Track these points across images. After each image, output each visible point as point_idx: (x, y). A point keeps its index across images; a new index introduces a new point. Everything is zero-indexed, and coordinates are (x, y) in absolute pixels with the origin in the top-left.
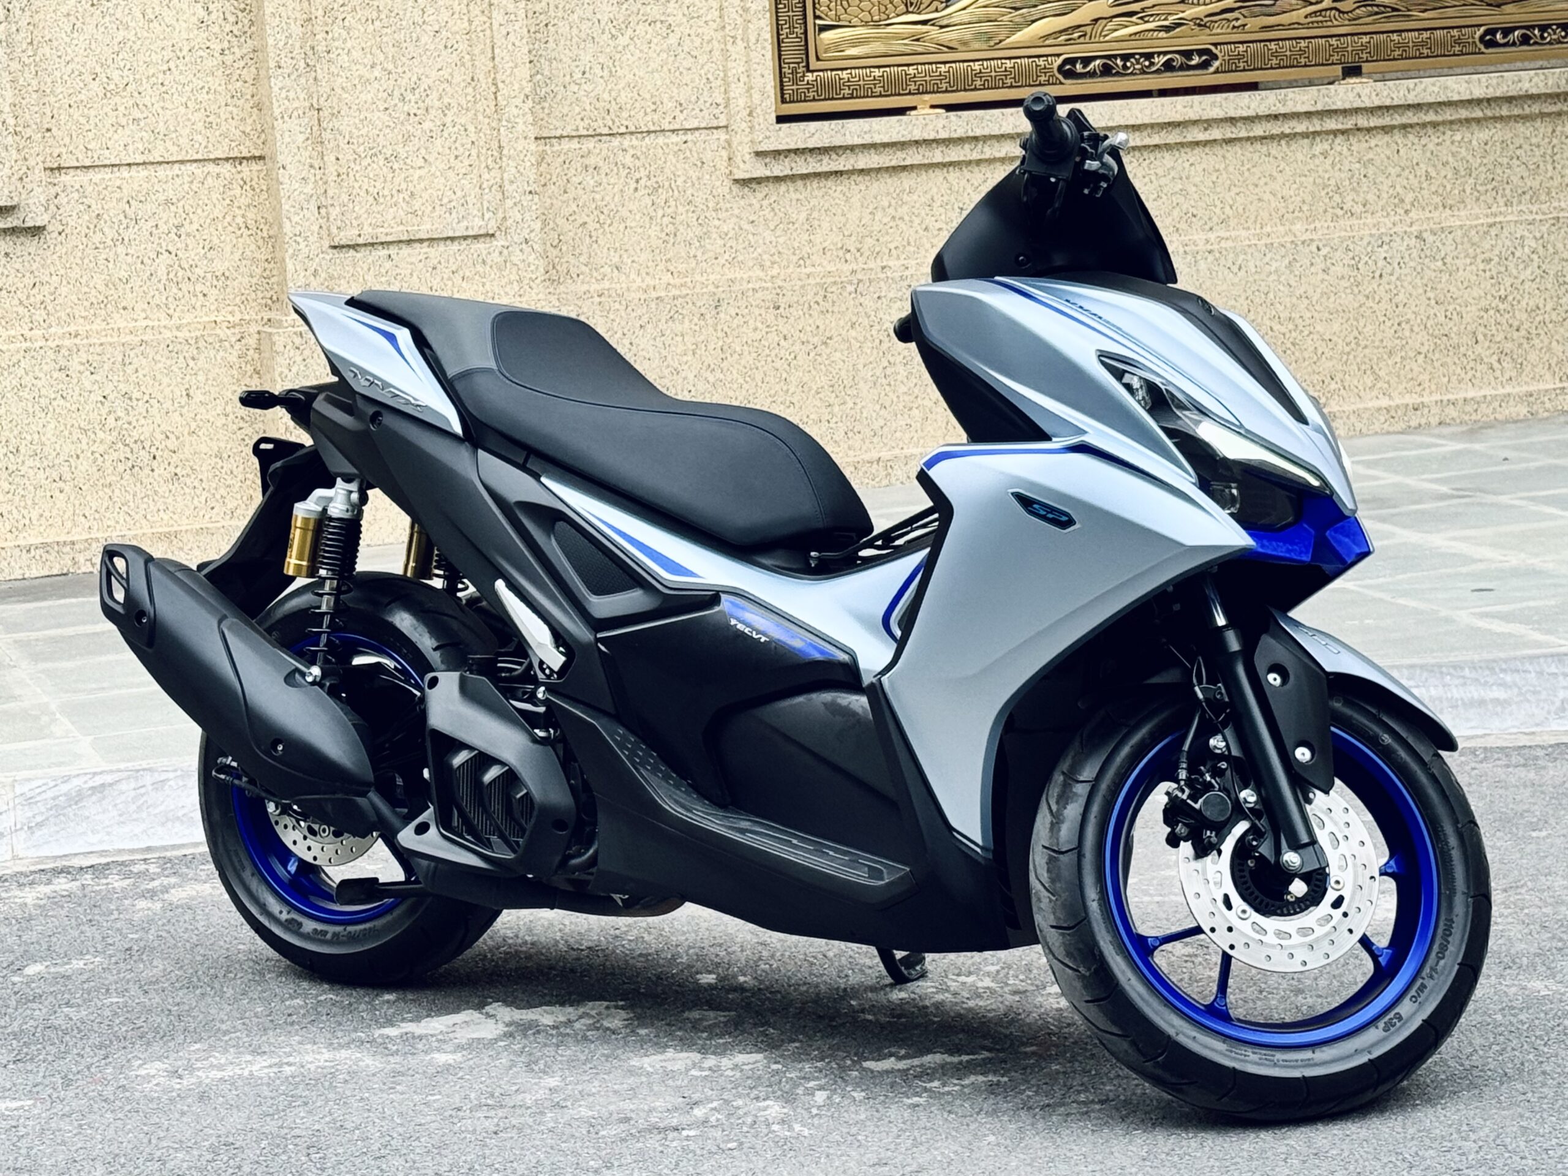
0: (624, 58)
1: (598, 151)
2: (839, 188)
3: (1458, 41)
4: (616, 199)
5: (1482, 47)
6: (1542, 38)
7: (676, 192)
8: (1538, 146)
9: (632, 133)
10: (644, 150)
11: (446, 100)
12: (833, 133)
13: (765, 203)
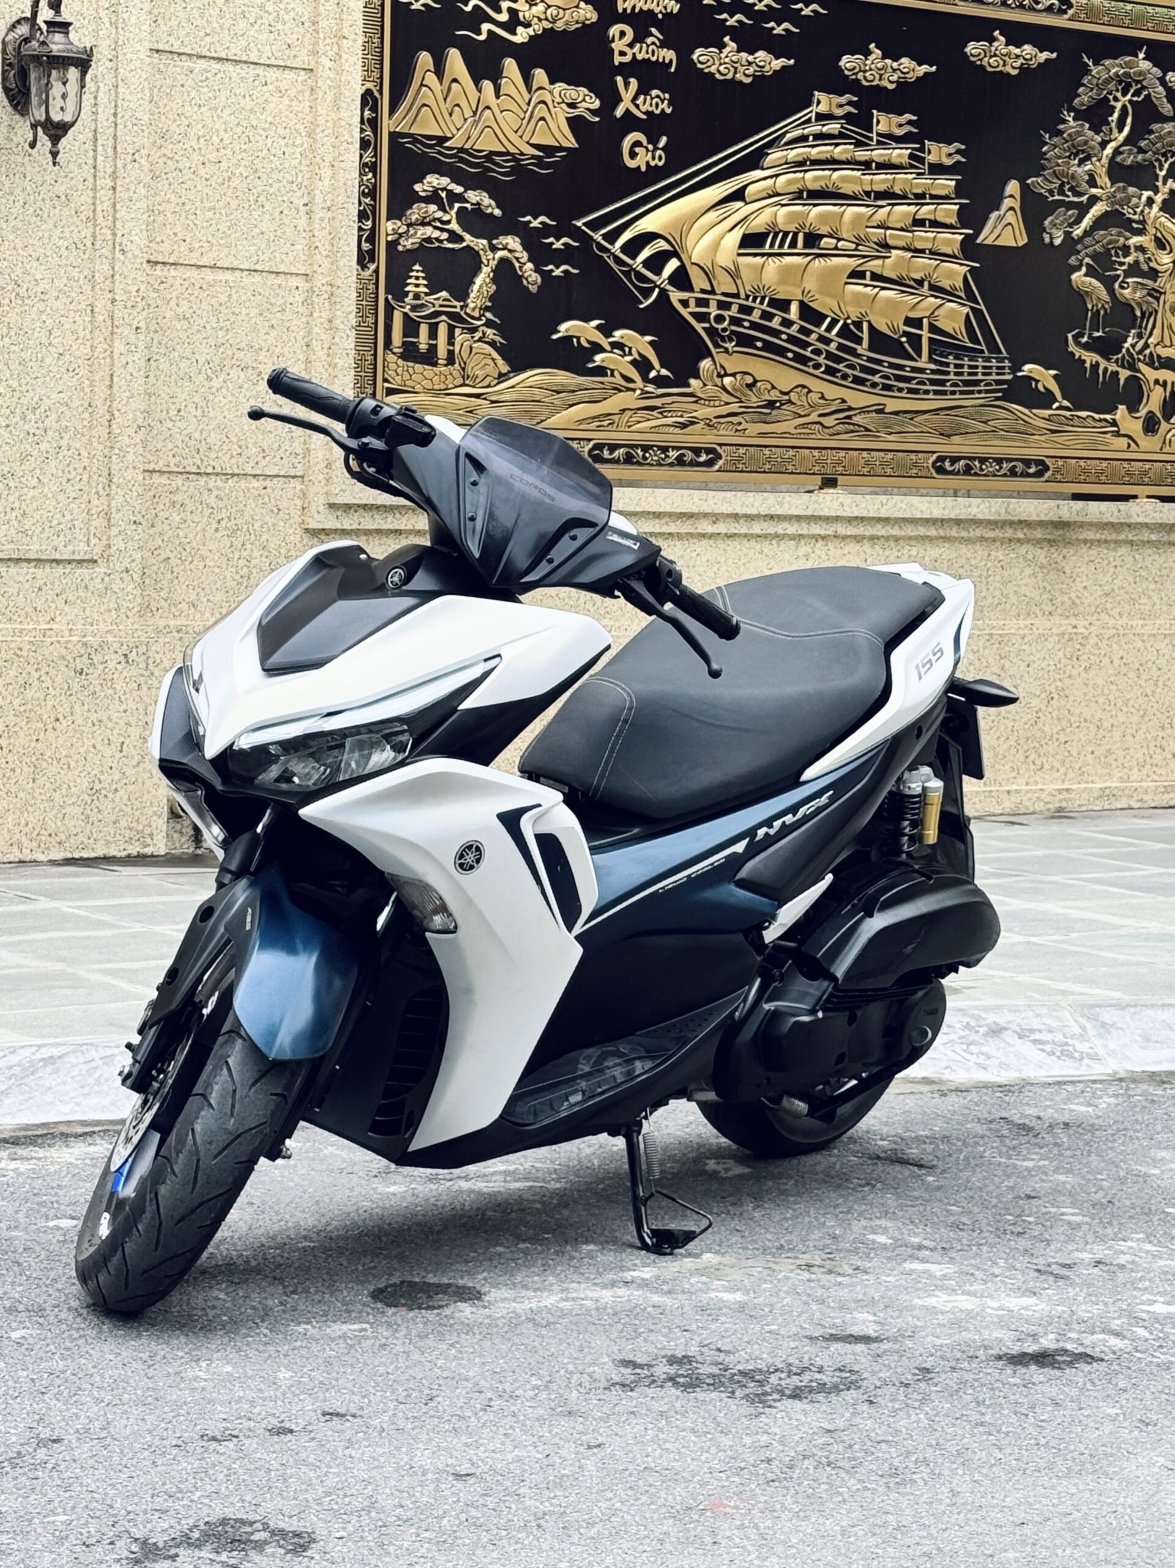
0: (216, 400)
1: (185, 488)
3: (915, 465)
5: (933, 471)
6: (982, 469)
7: (253, 536)
9: (217, 474)
10: (228, 492)
11: (64, 423)
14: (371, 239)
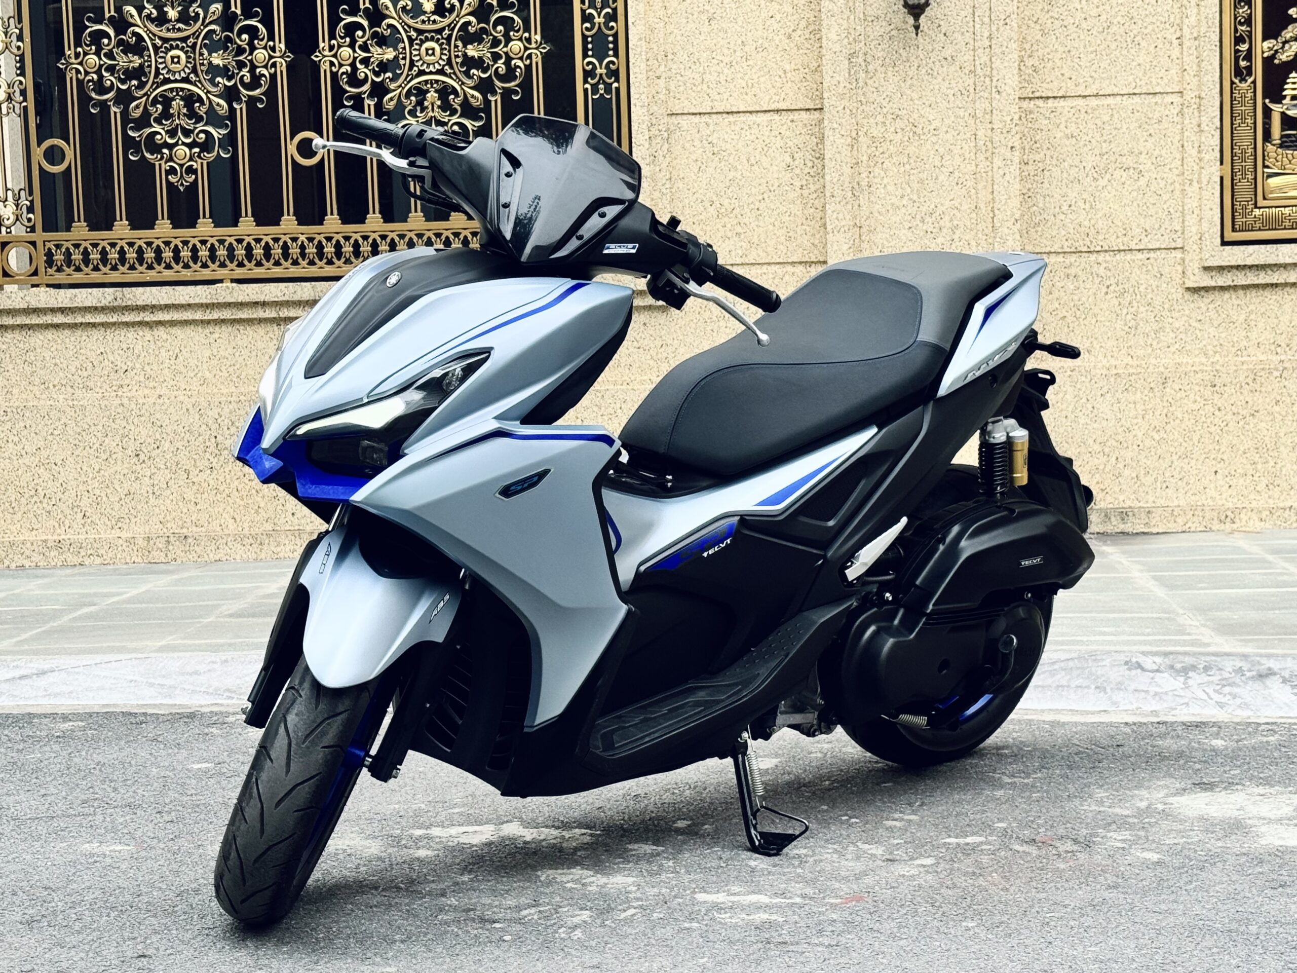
0: (1103, 195)
1: (1077, 264)
2: (1274, 297)
4: (1090, 300)
7: (1138, 296)
9: (1106, 251)
10: (1115, 264)
11: (955, 223)
12: (1268, 254)
13: (1211, 306)
14: (1249, 56)
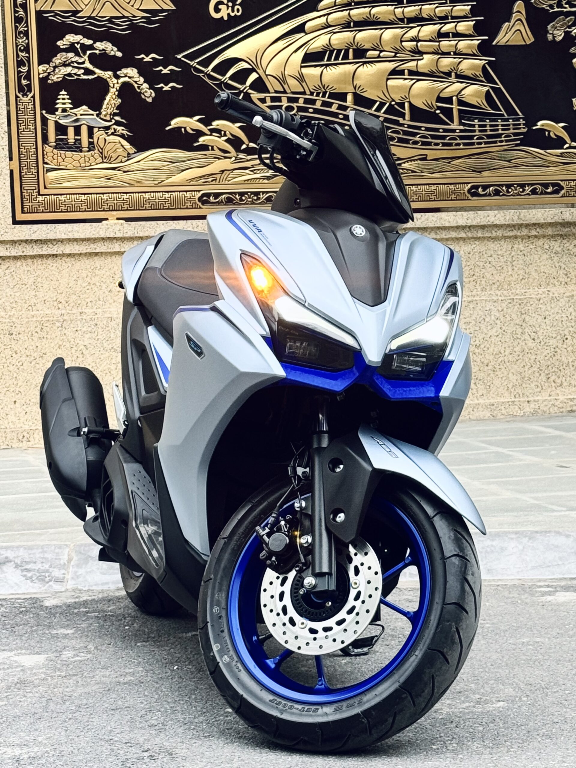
2: (55, 265)
3: (454, 192)
5: (469, 196)
6: (508, 192)
8: (503, 256)
12: (48, 231)
14: (28, 77)
